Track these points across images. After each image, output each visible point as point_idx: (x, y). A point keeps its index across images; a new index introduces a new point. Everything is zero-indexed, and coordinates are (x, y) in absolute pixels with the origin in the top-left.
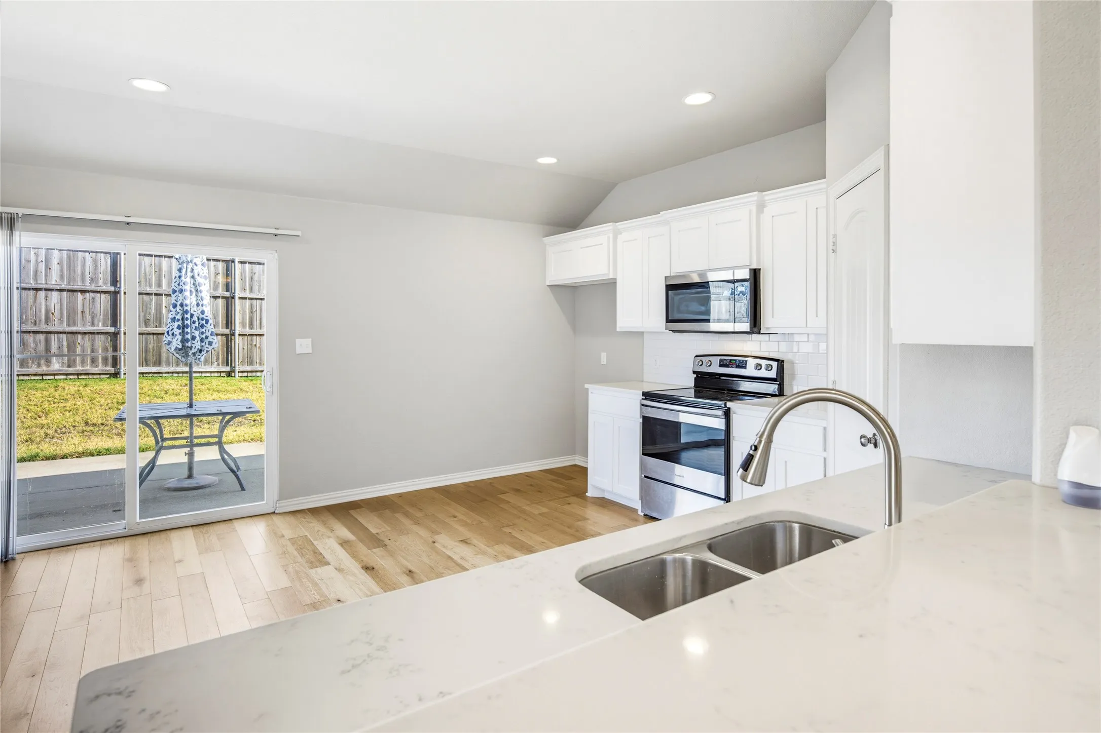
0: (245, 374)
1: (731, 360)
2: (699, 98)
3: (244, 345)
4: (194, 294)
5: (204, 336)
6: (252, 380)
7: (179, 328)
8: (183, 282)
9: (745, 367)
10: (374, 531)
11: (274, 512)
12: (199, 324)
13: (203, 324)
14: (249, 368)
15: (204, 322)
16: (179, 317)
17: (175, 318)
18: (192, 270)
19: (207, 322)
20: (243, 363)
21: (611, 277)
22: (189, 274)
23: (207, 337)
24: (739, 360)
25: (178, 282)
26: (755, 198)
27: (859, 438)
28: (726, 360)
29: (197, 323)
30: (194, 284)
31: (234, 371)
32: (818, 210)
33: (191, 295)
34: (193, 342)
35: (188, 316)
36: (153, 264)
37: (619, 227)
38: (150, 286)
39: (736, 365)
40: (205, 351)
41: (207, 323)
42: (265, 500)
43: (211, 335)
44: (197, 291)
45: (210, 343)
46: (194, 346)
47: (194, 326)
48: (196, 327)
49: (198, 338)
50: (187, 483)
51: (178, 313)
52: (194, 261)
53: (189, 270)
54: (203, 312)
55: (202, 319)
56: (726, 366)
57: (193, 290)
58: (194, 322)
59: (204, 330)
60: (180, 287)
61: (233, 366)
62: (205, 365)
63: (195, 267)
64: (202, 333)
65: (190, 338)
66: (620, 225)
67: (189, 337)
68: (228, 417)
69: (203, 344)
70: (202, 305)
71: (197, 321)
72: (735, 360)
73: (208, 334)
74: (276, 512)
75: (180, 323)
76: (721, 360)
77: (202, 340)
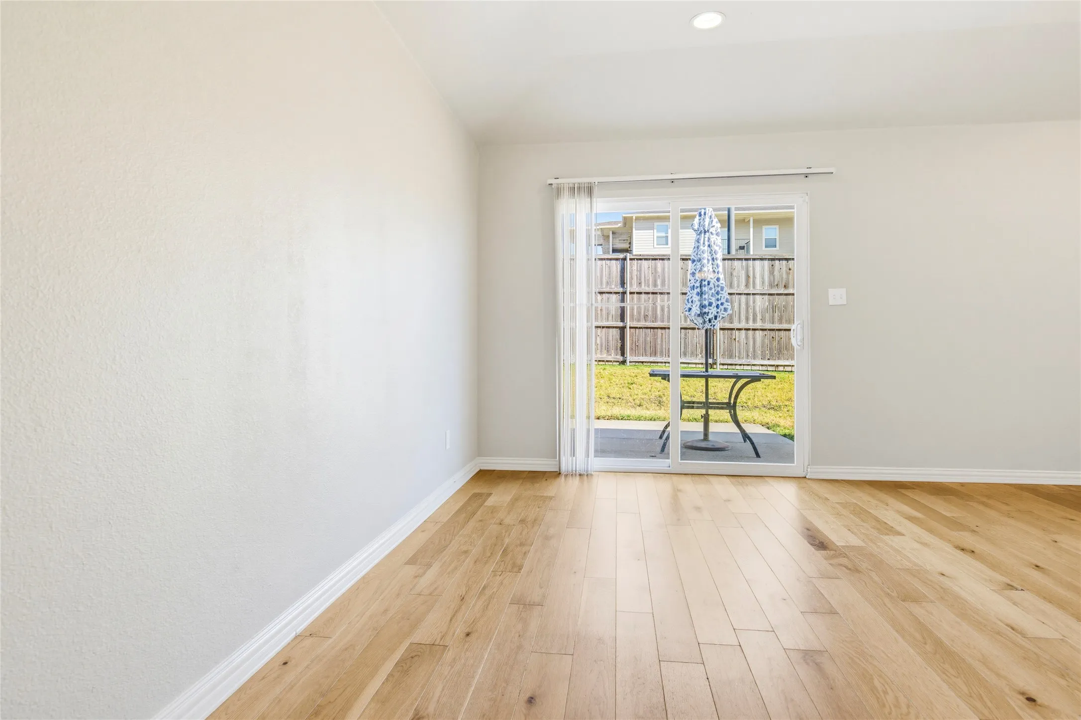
0: (726, 367)
3: (724, 338)
4: (711, 262)
5: (719, 303)
7: (698, 294)
8: (701, 251)
11: (805, 477)
12: (715, 290)
13: (718, 291)
14: (729, 362)
15: (719, 289)
16: (698, 284)
17: (694, 286)
18: (709, 239)
19: (722, 288)
20: (723, 356)
22: (707, 243)
23: (722, 304)
25: (696, 252)
29: (713, 290)
30: (710, 253)
31: (715, 364)
33: (708, 263)
34: (710, 308)
35: (706, 283)
40: (721, 317)
41: (722, 290)
42: (795, 462)
43: (726, 302)
44: (713, 259)
45: (725, 310)
46: (710, 311)
47: (711, 292)
48: (712, 293)
49: (714, 304)
51: (697, 280)
52: (710, 231)
53: (706, 239)
54: (718, 280)
55: (718, 286)
57: (710, 258)
58: (711, 289)
59: (719, 297)
60: (699, 256)
61: (715, 358)
63: (712, 236)
64: (718, 300)
65: (707, 304)
67: (706, 303)
69: (719, 310)
70: (718, 273)
71: (713, 287)
73: (723, 301)
74: (807, 477)
75: (699, 290)
77: (717, 306)
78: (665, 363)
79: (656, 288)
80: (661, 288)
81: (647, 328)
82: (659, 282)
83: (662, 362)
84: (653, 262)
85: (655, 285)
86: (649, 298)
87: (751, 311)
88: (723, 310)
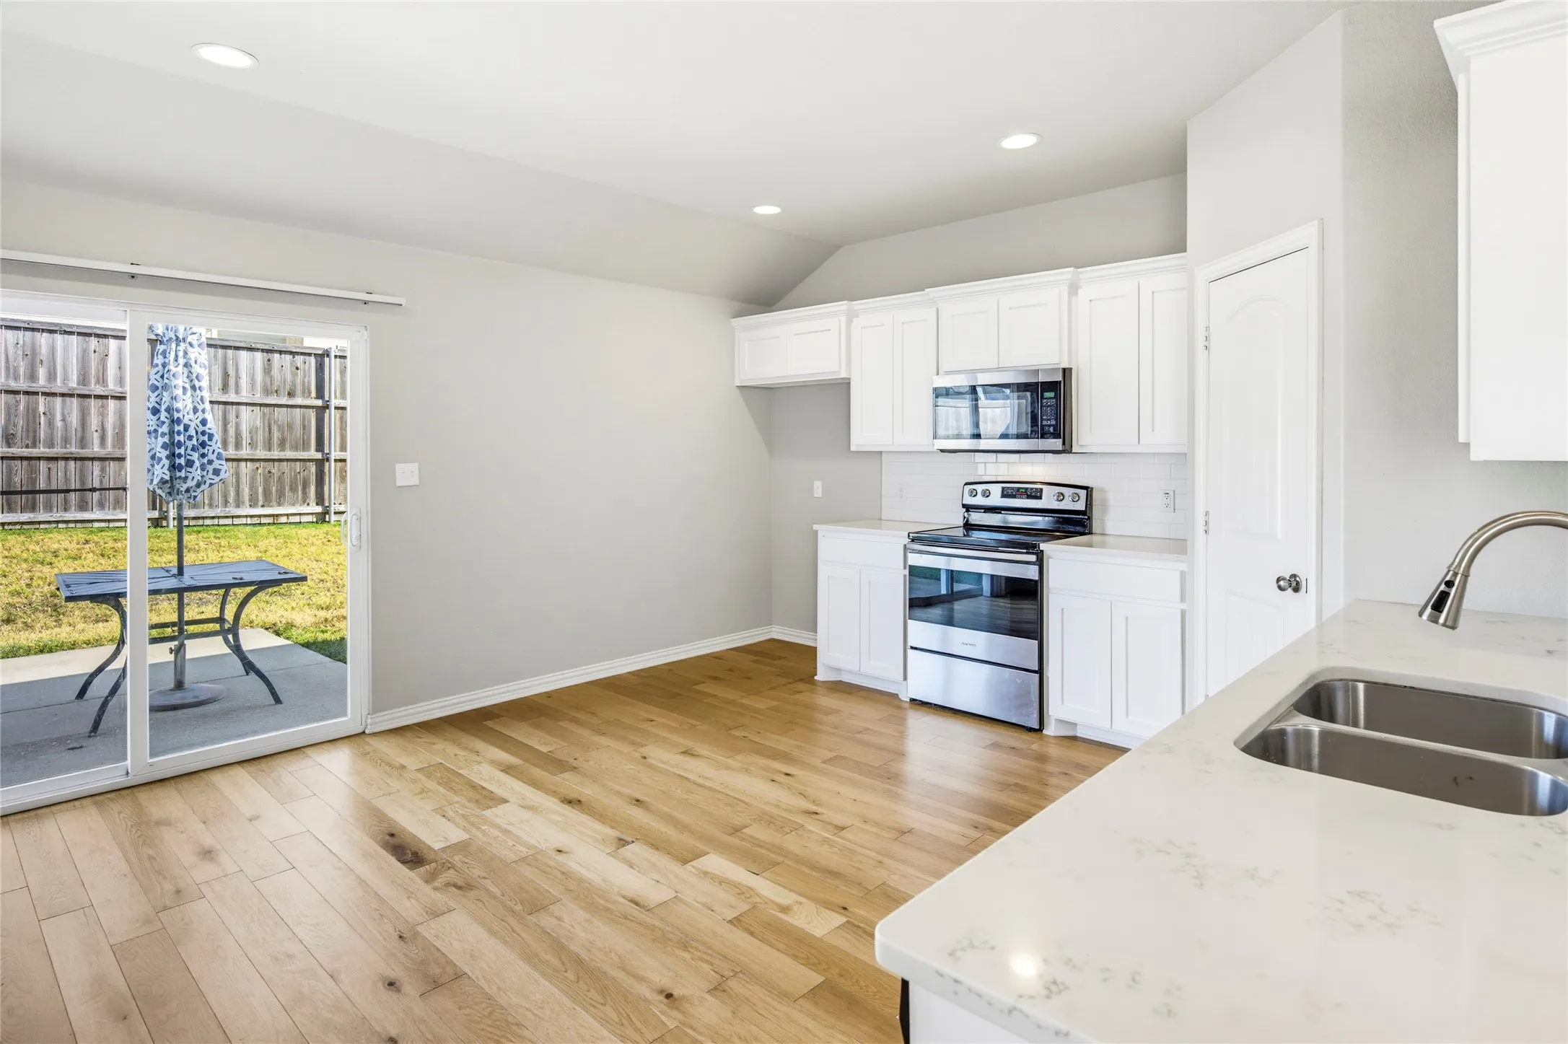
1: (1019, 489)
2: (1019, 141)
4: (189, 393)
5: (205, 460)
6: (199, 532)
7: (165, 446)
8: (172, 373)
9: (1040, 498)
10: (544, 749)
11: (364, 732)
12: (197, 440)
13: (204, 441)
15: (206, 438)
16: (165, 429)
17: (156, 431)
18: (186, 353)
19: (211, 437)
21: (843, 375)
22: (182, 361)
23: (210, 462)
24: (1032, 489)
25: (160, 374)
26: (1069, 276)
27: (1275, 582)
28: (1012, 488)
29: (195, 439)
30: (188, 377)
32: (1155, 294)
33: (184, 393)
34: (189, 469)
35: (181, 428)
36: (21, 342)
37: (856, 308)
38: (16, 378)
39: (1027, 494)
40: (207, 484)
41: (210, 439)
42: (349, 712)
43: (218, 459)
44: (193, 388)
45: (216, 472)
46: (190, 476)
47: (189, 444)
48: (193, 445)
49: (197, 464)
50: (177, 698)
51: (164, 423)
52: (189, 339)
53: (181, 354)
54: (204, 422)
55: (203, 433)
56: (1014, 497)
57: (187, 386)
58: (190, 438)
59: (206, 451)
60: (166, 381)
62: (115, 508)
63: (190, 349)
64: (203, 456)
65: (183, 464)
66: (858, 305)
67: (182, 461)
68: (249, 589)
69: (205, 473)
70: (203, 411)
71: (194, 435)
72: (1027, 489)
73: (213, 457)
74: (367, 732)
75: (166, 439)
76: (1003, 488)
77: (203, 467)
78: (57, 522)
79: (34, 385)
80: (48, 385)
81: (13, 458)
82: (42, 373)
83: (49, 522)
84: (28, 334)
85: (33, 377)
86: (18, 402)
87: (232, 431)
88: (211, 471)
